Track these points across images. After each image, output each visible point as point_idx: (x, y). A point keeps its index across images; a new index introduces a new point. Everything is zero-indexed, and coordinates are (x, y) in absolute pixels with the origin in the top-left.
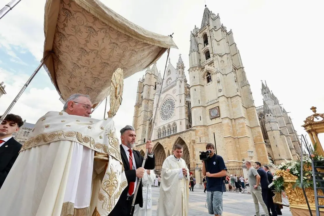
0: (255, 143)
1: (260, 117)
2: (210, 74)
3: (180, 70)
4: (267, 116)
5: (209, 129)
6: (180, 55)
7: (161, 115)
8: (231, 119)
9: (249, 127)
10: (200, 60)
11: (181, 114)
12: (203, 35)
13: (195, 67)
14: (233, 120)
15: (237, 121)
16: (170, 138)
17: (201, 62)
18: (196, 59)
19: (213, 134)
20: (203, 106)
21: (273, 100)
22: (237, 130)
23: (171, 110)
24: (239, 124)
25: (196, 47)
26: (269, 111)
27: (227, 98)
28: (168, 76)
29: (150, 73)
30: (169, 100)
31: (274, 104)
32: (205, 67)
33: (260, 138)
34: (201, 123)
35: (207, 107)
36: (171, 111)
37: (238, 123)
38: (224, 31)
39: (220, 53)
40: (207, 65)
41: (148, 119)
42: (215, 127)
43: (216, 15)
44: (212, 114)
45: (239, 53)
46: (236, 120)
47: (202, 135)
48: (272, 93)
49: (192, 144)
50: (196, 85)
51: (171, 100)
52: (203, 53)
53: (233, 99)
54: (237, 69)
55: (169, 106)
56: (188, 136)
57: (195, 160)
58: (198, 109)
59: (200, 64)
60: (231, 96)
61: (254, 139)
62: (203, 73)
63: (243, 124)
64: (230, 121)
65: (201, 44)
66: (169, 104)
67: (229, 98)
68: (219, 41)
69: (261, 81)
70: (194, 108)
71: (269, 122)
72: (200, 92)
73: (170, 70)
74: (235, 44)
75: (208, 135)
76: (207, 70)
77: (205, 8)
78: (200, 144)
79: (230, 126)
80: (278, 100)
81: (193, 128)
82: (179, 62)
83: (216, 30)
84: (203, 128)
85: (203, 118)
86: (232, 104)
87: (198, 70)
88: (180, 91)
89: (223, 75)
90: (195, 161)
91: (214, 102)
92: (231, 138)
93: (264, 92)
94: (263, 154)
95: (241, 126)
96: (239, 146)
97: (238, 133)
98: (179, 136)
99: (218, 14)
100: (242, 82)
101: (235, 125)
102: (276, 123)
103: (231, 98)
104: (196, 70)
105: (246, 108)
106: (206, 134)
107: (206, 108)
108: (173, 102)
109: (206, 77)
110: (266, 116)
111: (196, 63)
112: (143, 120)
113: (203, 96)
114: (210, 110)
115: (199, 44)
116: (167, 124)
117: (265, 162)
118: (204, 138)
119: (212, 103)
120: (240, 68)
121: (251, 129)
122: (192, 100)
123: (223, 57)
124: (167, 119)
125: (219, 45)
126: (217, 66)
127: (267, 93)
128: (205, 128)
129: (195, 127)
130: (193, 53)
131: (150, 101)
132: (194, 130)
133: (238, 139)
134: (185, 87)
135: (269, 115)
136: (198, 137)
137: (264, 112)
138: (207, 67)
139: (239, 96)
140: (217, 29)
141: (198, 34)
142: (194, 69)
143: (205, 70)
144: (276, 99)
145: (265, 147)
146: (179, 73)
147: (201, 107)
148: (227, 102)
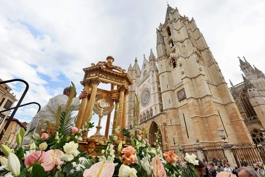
0: (231, 120)
1: (244, 93)
2: (175, 60)
3: (152, 62)
4: (250, 91)
5: (179, 111)
6: (151, 49)
7: (141, 103)
8: (197, 99)
9: (221, 104)
10: (166, 50)
11: (155, 100)
12: (167, 29)
13: (161, 57)
14: (199, 99)
15: (203, 100)
16: (147, 123)
17: (167, 51)
18: (162, 50)
19: (183, 115)
20: (171, 90)
21: (255, 74)
22: (204, 109)
23: (148, 97)
24: (206, 102)
25: (162, 39)
26: (251, 86)
27: (191, 79)
28: (144, 69)
29: (132, 69)
30: (146, 89)
31: (257, 78)
32: (170, 55)
33: (235, 114)
34: (171, 106)
35: (175, 90)
36: (148, 99)
37: (204, 102)
38: (186, 21)
39: (181, 39)
40: (172, 53)
41: (132, 108)
42: (184, 108)
43: (175, 9)
44: (180, 97)
45: (202, 36)
46: (202, 98)
47: (172, 118)
48: (255, 67)
49: (163, 126)
50: (163, 72)
51: (147, 89)
52: (168, 43)
53: (198, 79)
54: (203, 51)
55: (146, 94)
56: (160, 119)
57: (168, 142)
58: (167, 93)
59: (166, 53)
60: (195, 77)
61: (230, 116)
62: (169, 60)
63: (209, 102)
64: (196, 101)
65: (166, 36)
66: (146, 93)
67: (193, 79)
68: (179, 30)
69: (238, 57)
70: (164, 93)
71: (253, 97)
72: (168, 78)
73: (145, 64)
74: (197, 29)
75: (178, 117)
76: (172, 58)
77: (167, 7)
78: (171, 126)
79: (195, 106)
80: (263, 73)
81: (164, 112)
82: (151, 55)
83: (175, 21)
84: (173, 110)
85: (172, 101)
86: (196, 84)
87: (164, 59)
88: (153, 80)
89: (185, 58)
90: (167, 144)
91: (181, 85)
92: (197, 117)
93: (243, 67)
94: (242, 132)
95: (208, 104)
96: (209, 125)
97: (205, 112)
98: (153, 120)
99: (176, 8)
100: (208, 61)
101: (202, 104)
102: (262, 97)
103: (195, 78)
104: (163, 59)
105: (217, 86)
106: (176, 116)
107: (174, 92)
108: (149, 90)
109: (172, 64)
110: (248, 91)
111: (162, 53)
112: (128, 109)
113: (171, 81)
114: (178, 93)
115: (164, 37)
116: (146, 111)
117: (246, 141)
118: (174, 120)
119: (179, 86)
120: (205, 49)
121: (225, 106)
122: (161, 86)
123: (184, 42)
124: (146, 106)
125: (180, 33)
126: (178, 52)
127: (247, 68)
128: (175, 110)
129: (165, 111)
130: (159, 46)
131: (133, 92)
132: (164, 114)
133: (207, 118)
134: (157, 76)
135: (252, 90)
136: (169, 120)
137: (246, 87)
138: (172, 55)
139: (202, 75)
140: (177, 20)
141: (163, 29)
142: (161, 59)
143: (170, 58)
144: (261, 72)
145: (243, 124)
146: (151, 64)
147: (170, 91)
148: (191, 83)
